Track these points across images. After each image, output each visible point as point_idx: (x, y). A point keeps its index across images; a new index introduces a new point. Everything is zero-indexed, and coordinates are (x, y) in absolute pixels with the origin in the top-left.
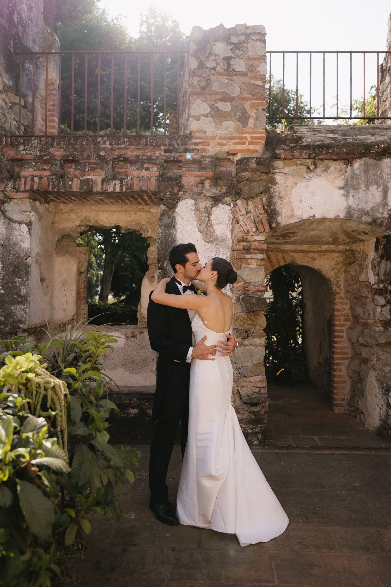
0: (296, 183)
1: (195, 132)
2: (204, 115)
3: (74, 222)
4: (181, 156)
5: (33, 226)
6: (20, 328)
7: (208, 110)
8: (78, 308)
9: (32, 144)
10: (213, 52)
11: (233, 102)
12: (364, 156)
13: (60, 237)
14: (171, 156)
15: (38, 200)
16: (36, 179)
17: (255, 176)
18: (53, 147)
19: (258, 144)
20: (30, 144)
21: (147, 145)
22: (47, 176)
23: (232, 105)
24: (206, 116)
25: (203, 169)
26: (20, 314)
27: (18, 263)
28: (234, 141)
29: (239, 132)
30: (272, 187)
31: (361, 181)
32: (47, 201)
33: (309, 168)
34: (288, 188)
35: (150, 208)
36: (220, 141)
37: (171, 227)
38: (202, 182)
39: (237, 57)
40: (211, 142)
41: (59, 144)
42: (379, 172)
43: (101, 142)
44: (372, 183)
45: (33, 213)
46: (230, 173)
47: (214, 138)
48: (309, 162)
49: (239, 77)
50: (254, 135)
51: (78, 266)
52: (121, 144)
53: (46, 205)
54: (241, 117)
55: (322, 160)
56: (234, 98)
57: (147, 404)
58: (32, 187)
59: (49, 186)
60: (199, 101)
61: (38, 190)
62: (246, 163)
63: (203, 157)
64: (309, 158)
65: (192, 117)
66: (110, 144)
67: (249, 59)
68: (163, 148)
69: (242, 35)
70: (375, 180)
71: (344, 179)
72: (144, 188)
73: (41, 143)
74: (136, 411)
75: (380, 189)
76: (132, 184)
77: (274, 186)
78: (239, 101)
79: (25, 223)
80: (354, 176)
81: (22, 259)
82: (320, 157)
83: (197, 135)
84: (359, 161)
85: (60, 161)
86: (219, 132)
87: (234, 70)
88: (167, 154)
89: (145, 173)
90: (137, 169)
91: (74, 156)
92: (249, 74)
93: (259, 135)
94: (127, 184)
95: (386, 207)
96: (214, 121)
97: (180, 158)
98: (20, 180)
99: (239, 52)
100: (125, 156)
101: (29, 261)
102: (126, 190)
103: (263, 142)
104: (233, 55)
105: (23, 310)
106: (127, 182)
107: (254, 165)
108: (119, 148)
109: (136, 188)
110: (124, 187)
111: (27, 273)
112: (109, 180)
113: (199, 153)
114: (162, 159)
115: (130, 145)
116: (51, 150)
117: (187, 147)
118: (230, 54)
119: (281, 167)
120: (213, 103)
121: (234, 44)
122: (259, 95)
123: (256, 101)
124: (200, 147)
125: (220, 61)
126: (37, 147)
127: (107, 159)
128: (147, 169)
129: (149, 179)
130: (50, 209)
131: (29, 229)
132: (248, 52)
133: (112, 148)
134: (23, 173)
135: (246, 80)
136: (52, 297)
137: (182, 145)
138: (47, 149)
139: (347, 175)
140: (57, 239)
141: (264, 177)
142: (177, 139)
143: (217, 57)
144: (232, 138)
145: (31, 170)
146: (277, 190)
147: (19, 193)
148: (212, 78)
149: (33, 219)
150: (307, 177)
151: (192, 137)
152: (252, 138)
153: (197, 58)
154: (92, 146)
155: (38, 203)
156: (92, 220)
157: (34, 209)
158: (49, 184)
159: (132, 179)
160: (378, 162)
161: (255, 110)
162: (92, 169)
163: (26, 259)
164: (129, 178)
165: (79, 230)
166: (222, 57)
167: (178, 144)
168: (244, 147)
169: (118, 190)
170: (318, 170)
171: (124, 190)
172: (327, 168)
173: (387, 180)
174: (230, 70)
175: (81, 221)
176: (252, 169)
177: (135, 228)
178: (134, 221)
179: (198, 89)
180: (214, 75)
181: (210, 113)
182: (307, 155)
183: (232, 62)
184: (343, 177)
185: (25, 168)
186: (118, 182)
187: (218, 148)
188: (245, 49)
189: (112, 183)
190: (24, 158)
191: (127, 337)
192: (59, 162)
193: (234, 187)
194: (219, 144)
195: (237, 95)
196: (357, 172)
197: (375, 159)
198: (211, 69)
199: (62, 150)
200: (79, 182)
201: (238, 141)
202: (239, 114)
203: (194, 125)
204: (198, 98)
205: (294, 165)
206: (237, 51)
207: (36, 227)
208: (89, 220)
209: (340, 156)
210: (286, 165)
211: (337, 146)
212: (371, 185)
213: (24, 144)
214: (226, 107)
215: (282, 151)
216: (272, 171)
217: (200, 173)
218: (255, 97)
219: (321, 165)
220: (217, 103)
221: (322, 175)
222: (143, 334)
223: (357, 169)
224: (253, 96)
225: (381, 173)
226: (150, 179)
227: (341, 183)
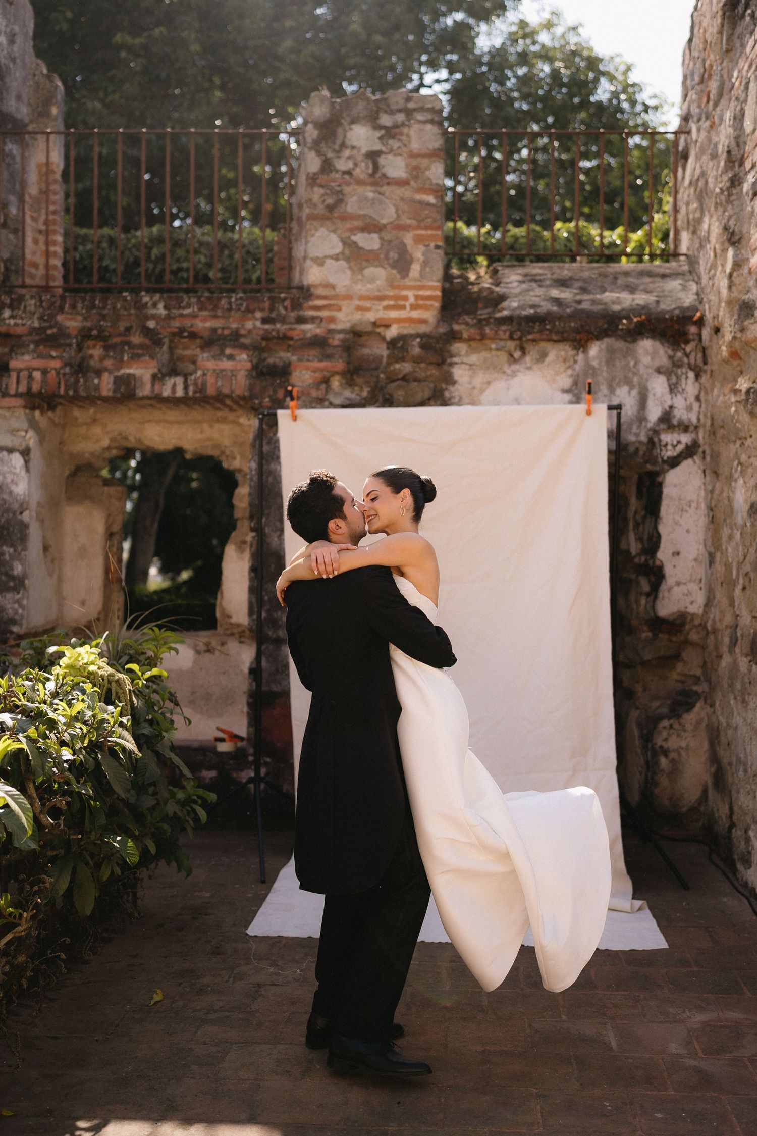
0: (489, 383)
1: (316, 286)
2: (331, 257)
3: (98, 441)
4: (291, 329)
5: (32, 456)
6: (12, 632)
7: (338, 248)
8: (107, 599)
9: (25, 307)
10: (348, 143)
11: (383, 234)
12: (607, 336)
13: (73, 468)
14: (273, 330)
15: (38, 408)
16: (37, 375)
17: (417, 369)
18: (63, 313)
19: (426, 308)
20: (22, 308)
21: (230, 309)
22: (55, 369)
23: (381, 238)
24: (336, 258)
25: (328, 357)
26: (13, 608)
27: (8, 521)
28: (385, 303)
29: (392, 286)
30: (446, 389)
31: (600, 379)
32: (52, 408)
33: (511, 356)
34: (476, 392)
35: (238, 417)
36: (361, 303)
37: (272, 459)
38: (326, 381)
39: (391, 151)
40: (344, 304)
41: (73, 307)
42: (632, 363)
43: (149, 305)
44: (619, 382)
45: (31, 433)
46: (379, 359)
47: (348, 297)
48: (511, 345)
49: (394, 188)
50: (421, 293)
51: (107, 521)
52: (184, 308)
53: (50, 414)
54: (398, 260)
55: (534, 340)
56: (385, 226)
57: (231, 762)
58: (29, 388)
59: (59, 387)
60: (322, 231)
61: (40, 393)
62: (402, 347)
63: (330, 331)
64: (511, 338)
65: (312, 259)
66: (165, 308)
67: (412, 155)
68: (258, 315)
69: (400, 111)
70: (625, 377)
71: (571, 375)
72: (226, 391)
73: (41, 306)
74: (213, 774)
75: (634, 392)
76: (204, 384)
77: (451, 388)
78: (395, 232)
79: (18, 451)
80: (589, 369)
81: (14, 513)
82: (530, 337)
83: (321, 291)
84: (597, 343)
85: (76, 337)
86: (359, 286)
87: (384, 175)
88: (267, 327)
89: (226, 364)
90: (214, 357)
91: (101, 330)
92: (412, 183)
93: (428, 293)
94: (196, 384)
95: (644, 424)
96: (350, 268)
97: (289, 334)
98: (9, 376)
99: (394, 144)
100: (192, 329)
101: (26, 516)
102: (195, 392)
103: (437, 305)
104: (384, 149)
105: (18, 602)
106: (196, 379)
107: (417, 351)
108: (182, 315)
109: (211, 391)
110: (191, 389)
111: (24, 538)
112: (164, 375)
113: (324, 325)
114: (257, 335)
115: (200, 309)
116: (60, 318)
117: (301, 313)
118: (378, 147)
119: (463, 352)
120: (347, 234)
121: (385, 128)
122: (429, 220)
123: (423, 232)
124: (324, 314)
125: (360, 158)
126: (34, 313)
127: (159, 334)
128: (231, 357)
129: (233, 375)
130: (56, 420)
131: (27, 462)
132: (410, 142)
133: (168, 314)
134: (13, 364)
135: (406, 193)
136: (60, 579)
137: (292, 310)
138: (52, 316)
139: (577, 367)
140: (67, 472)
141: (434, 371)
142: (285, 299)
143: (355, 152)
144: (381, 298)
145: (27, 357)
146: (456, 394)
147: (7, 400)
148: (347, 189)
149: (32, 443)
150: (509, 371)
151: (311, 295)
152: (417, 297)
153: (319, 153)
154: (133, 311)
155: (37, 413)
156: (132, 439)
157: (33, 425)
158: (59, 383)
159: (204, 374)
160: (631, 346)
161: (422, 248)
162: (135, 357)
163: (21, 513)
164: (199, 373)
165: (107, 455)
166: (364, 151)
167: (286, 308)
168: (402, 314)
169: (180, 393)
170: (528, 359)
171: (191, 394)
172: (543, 356)
173: (645, 376)
174: (377, 175)
175: (113, 440)
176: (413, 357)
177: (210, 452)
178: (209, 439)
179: (320, 210)
180: (348, 184)
181: (343, 253)
182: (508, 334)
183: (382, 160)
184: (570, 372)
185: (16, 354)
186: (179, 380)
187: (358, 316)
188: (404, 138)
189: (170, 382)
190: (11, 332)
191: (198, 652)
192: (74, 341)
193: (382, 389)
194: (359, 308)
195: (391, 220)
196: (595, 363)
197: (626, 341)
198: (344, 173)
199: (80, 318)
200: (112, 380)
201: (392, 303)
202: (393, 255)
203: (313, 275)
204: (322, 226)
205: (486, 350)
206: (391, 142)
207: (36, 456)
208: (126, 438)
209: (565, 335)
210: (473, 350)
211: (560, 318)
212: (619, 385)
213: (11, 307)
214: (369, 242)
215: (463, 326)
216: (449, 361)
217: (323, 364)
218: (422, 225)
219: (533, 352)
220: (355, 235)
221: (535, 367)
222: (226, 647)
223: (595, 358)
224: (419, 222)
225: (635, 365)
226: (235, 376)
227: (565, 381)
